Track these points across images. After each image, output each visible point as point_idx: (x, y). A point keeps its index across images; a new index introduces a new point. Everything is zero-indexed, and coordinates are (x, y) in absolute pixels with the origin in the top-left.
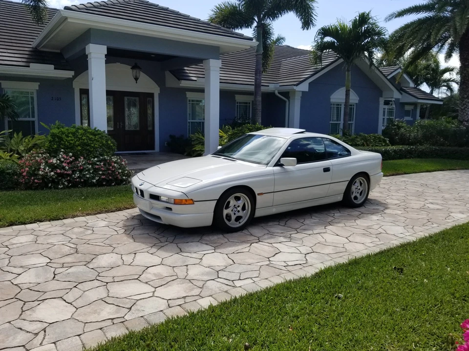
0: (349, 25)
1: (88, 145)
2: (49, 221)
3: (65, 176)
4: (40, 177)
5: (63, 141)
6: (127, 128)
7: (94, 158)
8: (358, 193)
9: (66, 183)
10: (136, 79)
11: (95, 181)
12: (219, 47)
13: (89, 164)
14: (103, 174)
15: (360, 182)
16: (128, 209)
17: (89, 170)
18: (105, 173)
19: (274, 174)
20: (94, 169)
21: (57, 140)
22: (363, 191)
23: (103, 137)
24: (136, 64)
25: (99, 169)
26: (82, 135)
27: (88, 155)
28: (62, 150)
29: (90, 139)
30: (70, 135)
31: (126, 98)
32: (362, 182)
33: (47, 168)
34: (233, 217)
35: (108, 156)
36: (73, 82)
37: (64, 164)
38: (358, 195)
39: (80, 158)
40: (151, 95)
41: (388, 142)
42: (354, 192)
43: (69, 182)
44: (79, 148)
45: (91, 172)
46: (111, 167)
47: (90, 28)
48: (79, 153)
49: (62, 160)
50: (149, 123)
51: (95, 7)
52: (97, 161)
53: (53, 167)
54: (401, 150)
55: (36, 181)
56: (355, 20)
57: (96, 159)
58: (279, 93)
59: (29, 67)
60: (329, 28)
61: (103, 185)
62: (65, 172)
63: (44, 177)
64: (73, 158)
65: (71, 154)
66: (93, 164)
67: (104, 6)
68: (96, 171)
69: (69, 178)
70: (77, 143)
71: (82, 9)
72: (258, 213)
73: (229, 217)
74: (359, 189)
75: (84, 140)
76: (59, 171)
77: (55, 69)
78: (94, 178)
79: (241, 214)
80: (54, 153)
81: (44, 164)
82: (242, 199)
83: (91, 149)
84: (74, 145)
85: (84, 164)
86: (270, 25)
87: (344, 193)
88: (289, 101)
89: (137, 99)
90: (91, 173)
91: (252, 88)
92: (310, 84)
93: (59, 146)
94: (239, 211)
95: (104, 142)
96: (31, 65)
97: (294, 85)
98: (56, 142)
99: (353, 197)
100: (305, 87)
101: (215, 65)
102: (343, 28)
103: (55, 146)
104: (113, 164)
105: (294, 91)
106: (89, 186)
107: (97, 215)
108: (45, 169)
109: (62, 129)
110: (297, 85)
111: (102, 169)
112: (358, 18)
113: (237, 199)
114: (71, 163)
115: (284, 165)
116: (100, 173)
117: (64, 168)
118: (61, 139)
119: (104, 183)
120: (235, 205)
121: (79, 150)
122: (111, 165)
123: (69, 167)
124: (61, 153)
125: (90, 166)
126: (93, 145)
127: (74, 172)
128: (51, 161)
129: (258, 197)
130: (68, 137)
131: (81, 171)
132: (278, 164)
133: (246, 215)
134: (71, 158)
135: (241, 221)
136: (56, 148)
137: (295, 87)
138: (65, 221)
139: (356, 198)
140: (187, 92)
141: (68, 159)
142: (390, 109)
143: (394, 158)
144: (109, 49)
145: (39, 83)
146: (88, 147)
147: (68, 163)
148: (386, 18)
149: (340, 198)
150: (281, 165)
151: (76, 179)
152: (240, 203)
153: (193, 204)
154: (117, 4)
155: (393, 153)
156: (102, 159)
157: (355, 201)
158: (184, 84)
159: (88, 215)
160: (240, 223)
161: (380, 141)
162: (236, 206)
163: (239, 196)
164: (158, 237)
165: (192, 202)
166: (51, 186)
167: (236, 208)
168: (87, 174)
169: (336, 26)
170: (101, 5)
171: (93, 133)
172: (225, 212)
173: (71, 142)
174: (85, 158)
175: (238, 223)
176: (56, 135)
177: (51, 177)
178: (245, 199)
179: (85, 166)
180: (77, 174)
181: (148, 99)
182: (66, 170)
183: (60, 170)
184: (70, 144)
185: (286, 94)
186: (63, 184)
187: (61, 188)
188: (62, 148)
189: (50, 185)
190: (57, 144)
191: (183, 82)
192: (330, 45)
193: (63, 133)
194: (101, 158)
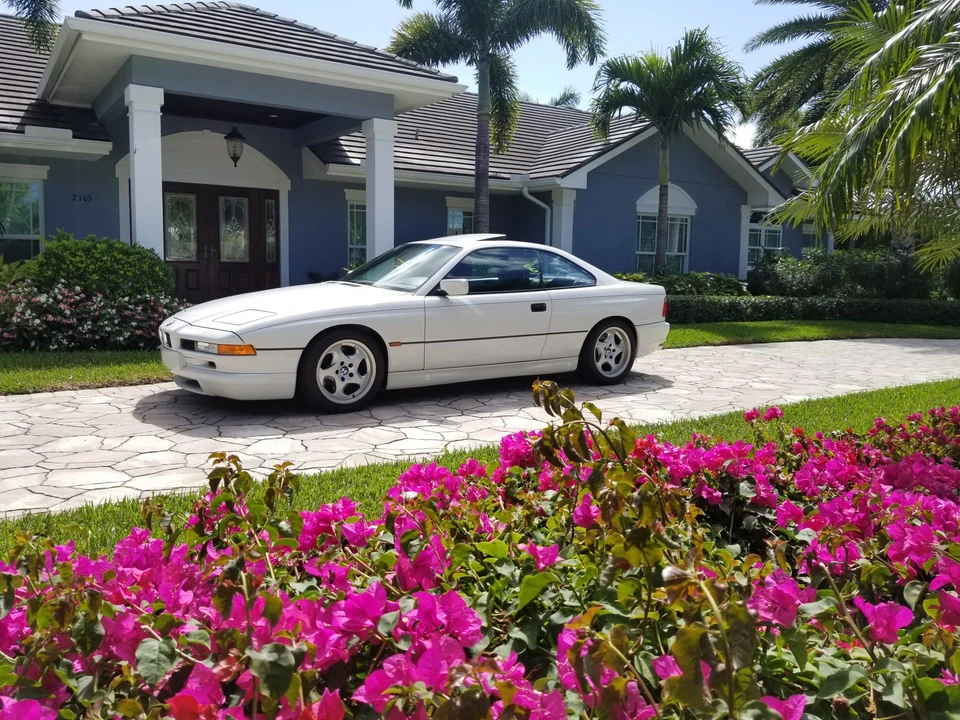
0: (665, 56)
1: (114, 272)
2: (6, 395)
3: (64, 329)
4: (14, 328)
5: (65, 263)
6: (223, 259)
7: (124, 297)
8: (611, 357)
9: (65, 342)
10: (235, 159)
11: (121, 339)
12: (393, 95)
13: (112, 307)
14: (137, 328)
15: (616, 337)
16: (166, 381)
17: (112, 319)
18: (144, 325)
19: (425, 307)
20: (122, 317)
21: (54, 261)
22: (623, 355)
23: (144, 257)
24: (235, 129)
25: (132, 318)
26: (103, 253)
27: (112, 291)
28: (63, 280)
29: (118, 261)
30: (79, 253)
31: (222, 199)
32: (620, 338)
33: (29, 312)
34: (340, 386)
35: (152, 294)
36: (116, 166)
37: (62, 306)
38: (612, 362)
39: (96, 295)
40: (274, 194)
41: (745, 289)
42: (603, 356)
43: (71, 339)
44: (95, 277)
45: (116, 322)
46: (156, 315)
47: (131, 56)
48: (94, 286)
49: (60, 297)
50: (270, 250)
51: (139, 14)
52: (129, 302)
53: (40, 310)
54: (766, 303)
55: (5, 335)
56: (678, 48)
57: (127, 299)
58: (531, 193)
59: (23, 132)
60: (622, 63)
61: (139, 348)
62: (65, 321)
63: (22, 328)
64: (83, 295)
65: (78, 288)
66: (121, 308)
67: (160, 13)
68: (125, 320)
69: (70, 333)
70: (92, 267)
71: (113, 17)
72: (393, 382)
73: (330, 385)
74: (614, 350)
75: (105, 262)
76: (51, 318)
77: (74, 137)
78: (120, 333)
79: (356, 379)
80: (45, 285)
81: (23, 305)
82: (357, 352)
83: (119, 279)
84: (85, 271)
85: (104, 307)
86: (508, 58)
87: (580, 356)
88: (551, 208)
89: (245, 201)
90: (115, 325)
91: (471, 183)
92: (590, 174)
93: (57, 273)
94: (351, 375)
95: (146, 268)
96: (28, 128)
97: (557, 176)
98: (53, 265)
99: (599, 365)
100: (579, 180)
101: (383, 129)
102: (653, 65)
103: (50, 273)
104: (160, 309)
105: (561, 189)
106: (111, 349)
107: (100, 390)
108: (23, 313)
109: (65, 242)
110: (563, 176)
111: (138, 317)
112: (683, 43)
113: (349, 351)
114: (76, 304)
115: (447, 294)
116: (134, 324)
117: (61, 313)
118: (60, 259)
119: (142, 345)
120: (342, 363)
121: (94, 282)
122: (157, 312)
123: (71, 311)
124: (59, 286)
125: (114, 311)
126: (122, 272)
127: (81, 321)
128: (38, 299)
129: (391, 350)
130: (74, 255)
131: (95, 320)
132: (436, 291)
133: (365, 383)
134: (78, 295)
135: (356, 393)
136: (50, 277)
137: (558, 181)
138: (34, 396)
139: (606, 367)
140: (346, 190)
141: (71, 297)
142: (770, 231)
143: (751, 318)
144: (167, 96)
145: (48, 168)
146: (114, 276)
147: (71, 305)
148: (747, 45)
149: (572, 365)
150: (443, 294)
151: (85, 334)
152: (355, 360)
153: (255, 354)
154: (191, 11)
155: (749, 310)
156: (140, 300)
157: (605, 374)
158: (335, 171)
159: (82, 388)
160: (354, 397)
161: (728, 287)
162: (346, 364)
163: (353, 345)
164: (189, 416)
165: (252, 351)
166: (36, 345)
167: (346, 368)
168: (106, 325)
169: (636, 60)
170: (154, 12)
171: (127, 250)
172: (321, 375)
173: (80, 265)
174: (105, 297)
175: (351, 396)
176: (53, 252)
177: (35, 329)
178: (363, 352)
179: (103, 312)
180: (88, 326)
181: (268, 201)
182: (66, 318)
183: (55, 315)
184: (79, 269)
185: (546, 196)
186: (59, 343)
187: (55, 350)
188: (63, 277)
189: (33, 344)
190: (53, 270)
191: (332, 166)
192: (626, 98)
193: (66, 248)
194: (139, 297)
